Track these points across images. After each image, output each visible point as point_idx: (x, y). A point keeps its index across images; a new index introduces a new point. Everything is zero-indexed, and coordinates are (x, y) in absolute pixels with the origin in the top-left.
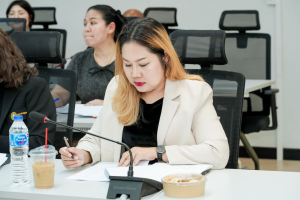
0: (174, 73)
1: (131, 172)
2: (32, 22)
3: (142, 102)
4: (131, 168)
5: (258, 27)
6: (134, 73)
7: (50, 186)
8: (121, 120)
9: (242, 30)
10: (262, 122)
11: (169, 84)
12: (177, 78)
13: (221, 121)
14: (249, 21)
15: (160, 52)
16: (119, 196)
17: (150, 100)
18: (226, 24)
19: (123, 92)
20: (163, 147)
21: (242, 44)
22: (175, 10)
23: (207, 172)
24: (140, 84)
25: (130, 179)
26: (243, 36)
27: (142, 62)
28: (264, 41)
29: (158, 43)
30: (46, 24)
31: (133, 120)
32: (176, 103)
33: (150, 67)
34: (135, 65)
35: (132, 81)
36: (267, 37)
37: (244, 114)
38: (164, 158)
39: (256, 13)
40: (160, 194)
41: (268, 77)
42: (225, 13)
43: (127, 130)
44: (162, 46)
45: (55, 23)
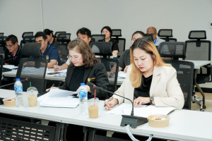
0: (158, 63)
1: (132, 114)
2: (111, 35)
3: (143, 76)
4: (133, 112)
5: (205, 38)
6: (139, 63)
7: (96, 117)
8: (133, 85)
9: (199, 39)
10: (206, 79)
11: (156, 68)
12: (159, 65)
13: (181, 86)
14: (202, 35)
15: (151, 53)
16: (126, 125)
17: (147, 76)
18: (191, 37)
19: (134, 72)
20: (152, 98)
21: (198, 45)
22: (172, 30)
23: (173, 111)
24: (141, 68)
25: (132, 117)
26: (199, 42)
27: (143, 58)
28: (208, 44)
29: (150, 48)
30: (117, 36)
31: (138, 85)
32: (159, 77)
33: (146, 60)
34: (139, 59)
35: (138, 67)
36: (209, 42)
37: (198, 75)
38: (153, 103)
39: (205, 32)
40: (146, 125)
41: (210, 60)
42: (191, 32)
43: (136, 89)
44: (152, 50)
45: (121, 36)
